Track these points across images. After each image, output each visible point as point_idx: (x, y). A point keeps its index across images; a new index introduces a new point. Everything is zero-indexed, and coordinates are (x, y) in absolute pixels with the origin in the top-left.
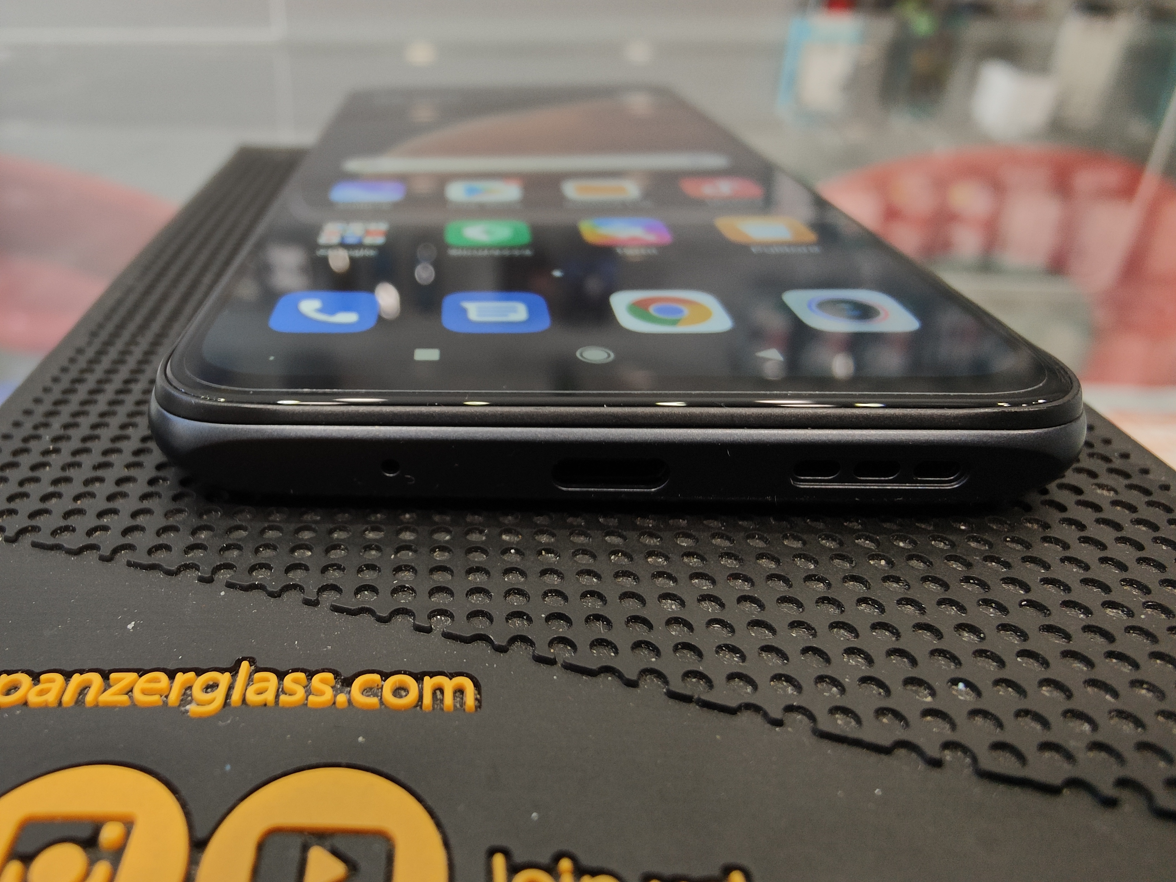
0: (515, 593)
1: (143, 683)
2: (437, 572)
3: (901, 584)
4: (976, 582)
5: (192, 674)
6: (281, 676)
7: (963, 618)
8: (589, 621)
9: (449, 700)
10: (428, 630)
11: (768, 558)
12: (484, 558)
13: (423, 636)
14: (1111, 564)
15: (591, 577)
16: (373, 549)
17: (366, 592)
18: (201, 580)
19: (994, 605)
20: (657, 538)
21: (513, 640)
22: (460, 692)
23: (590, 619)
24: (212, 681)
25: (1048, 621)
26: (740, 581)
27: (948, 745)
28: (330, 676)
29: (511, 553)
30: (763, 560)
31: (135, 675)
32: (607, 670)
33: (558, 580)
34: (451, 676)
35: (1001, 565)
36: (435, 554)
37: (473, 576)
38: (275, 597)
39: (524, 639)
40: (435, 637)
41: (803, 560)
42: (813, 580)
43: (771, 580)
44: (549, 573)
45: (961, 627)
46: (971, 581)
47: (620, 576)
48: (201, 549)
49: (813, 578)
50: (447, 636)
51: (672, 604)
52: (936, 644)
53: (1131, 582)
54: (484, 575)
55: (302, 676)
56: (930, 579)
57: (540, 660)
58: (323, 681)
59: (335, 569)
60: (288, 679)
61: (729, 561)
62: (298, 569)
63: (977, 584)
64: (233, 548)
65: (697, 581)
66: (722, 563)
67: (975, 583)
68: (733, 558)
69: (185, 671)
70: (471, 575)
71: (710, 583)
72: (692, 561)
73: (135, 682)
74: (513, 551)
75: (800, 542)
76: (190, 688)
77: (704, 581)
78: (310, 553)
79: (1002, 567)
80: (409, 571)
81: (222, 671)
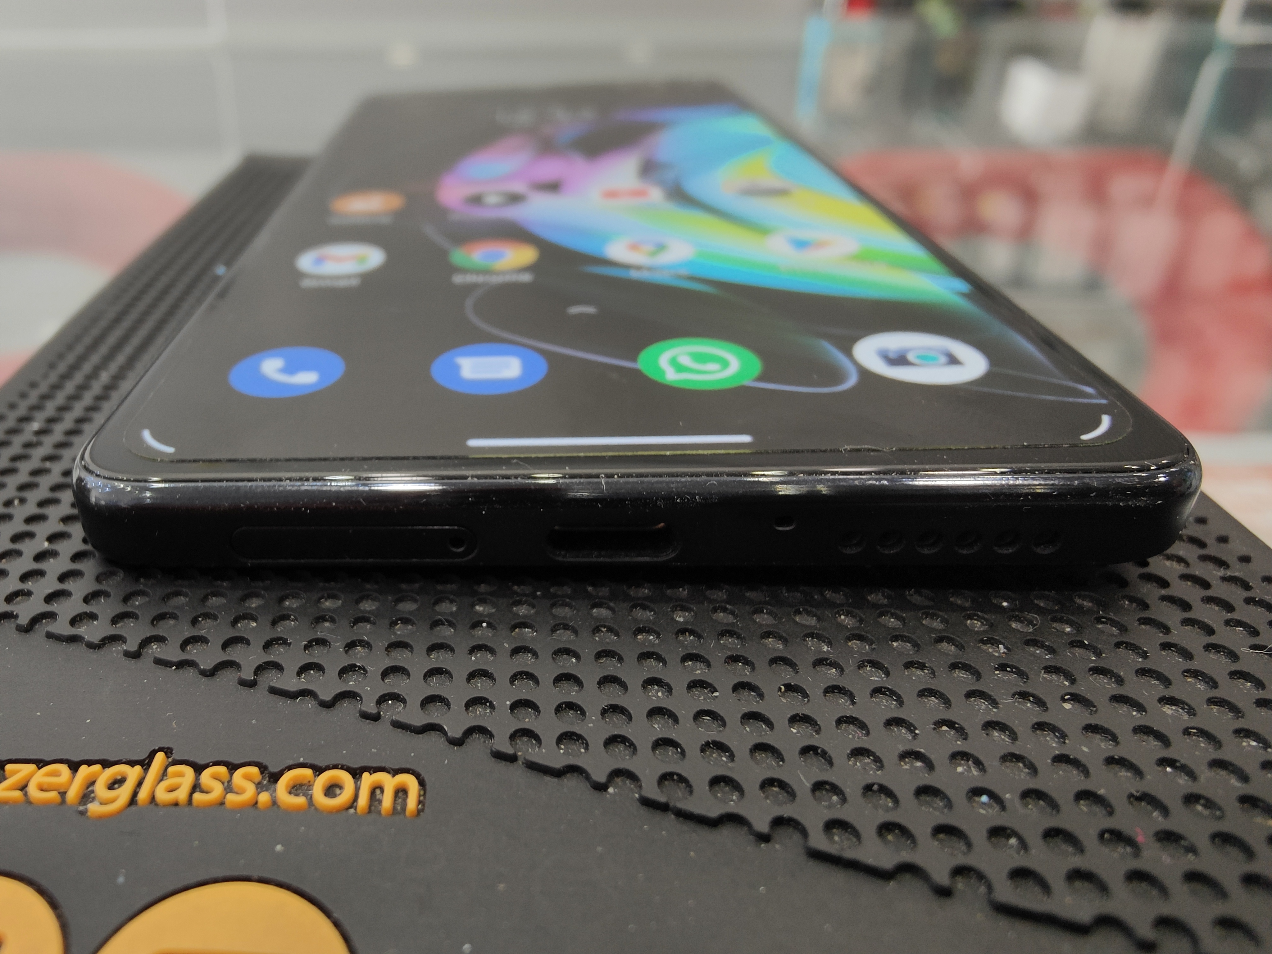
0: (481, 675)
1: (41, 776)
2: (396, 648)
3: (926, 671)
4: (1014, 670)
5: (98, 767)
6: (199, 769)
7: (994, 714)
8: (560, 709)
9: (387, 801)
10: (376, 718)
11: (775, 637)
12: (451, 632)
13: (368, 725)
14: (1174, 651)
15: (570, 657)
16: (327, 621)
17: (312, 672)
18: (127, 654)
19: (1031, 699)
20: (651, 611)
21: (470, 731)
22: (401, 792)
23: (561, 707)
24: (120, 775)
25: (1093, 720)
26: (740, 664)
27: (960, 871)
28: (254, 770)
29: (482, 626)
30: (770, 640)
31: (33, 767)
32: (573, 769)
33: (533, 660)
34: (395, 772)
35: (1045, 650)
36: (397, 627)
37: (436, 654)
38: (208, 676)
39: (482, 730)
40: (384, 726)
41: (815, 640)
42: (823, 664)
43: (776, 663)
44: (523, 651)
45: (990, 725)
46: (1008, 669)
47: (603, 657)
48: (133, 618)
49: (824, 662)
50: (398, 725)
51: (657, 691)
52: (960, 745)
53: (1195, 674)
54: (449, 653)
55: (222, 770)
56: (960, 665)
57: (499, 756)
58: (247, 777)
59: (281, 644)
60: (206, 775)
61: (730, 640)
62: (239, 643)
63: (1014, 673)
64: (169, 617)
65: (690, 663)
66: (722, 642)
67: (1012, 672)
68: (735, 636)
69: (90, 763)
70: (433, 652)
71: (705, 666)
72: (688, 639)
73: (31, 776)
74: (484, 625)
75: (814, 618)
76: (93, 783)
77: (698, 664)
78: (255, 624)
79: (1046, 652)
80: (364, 646)
81: (132, 763)
